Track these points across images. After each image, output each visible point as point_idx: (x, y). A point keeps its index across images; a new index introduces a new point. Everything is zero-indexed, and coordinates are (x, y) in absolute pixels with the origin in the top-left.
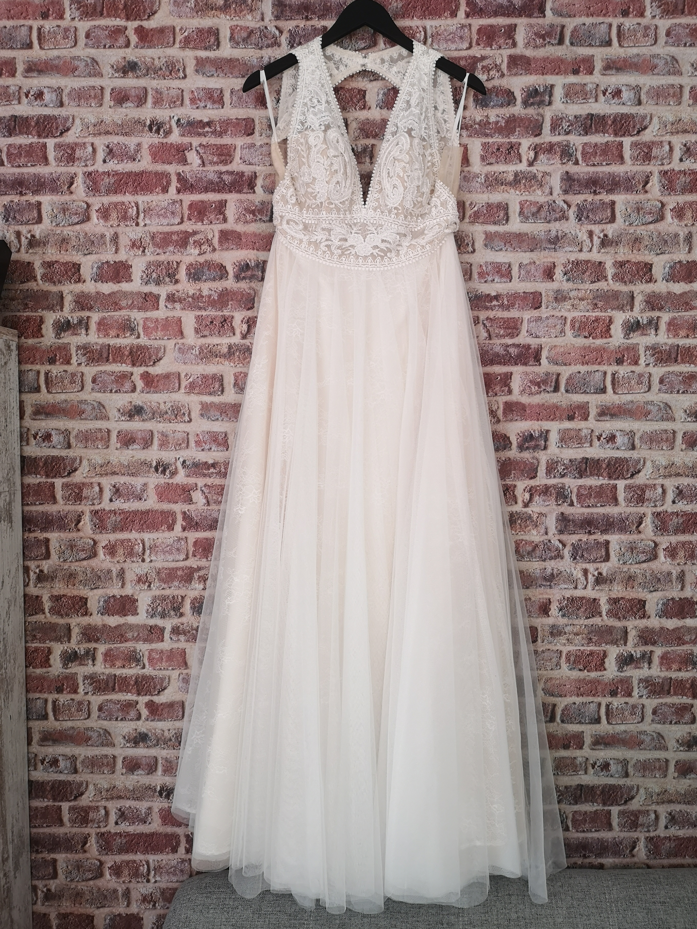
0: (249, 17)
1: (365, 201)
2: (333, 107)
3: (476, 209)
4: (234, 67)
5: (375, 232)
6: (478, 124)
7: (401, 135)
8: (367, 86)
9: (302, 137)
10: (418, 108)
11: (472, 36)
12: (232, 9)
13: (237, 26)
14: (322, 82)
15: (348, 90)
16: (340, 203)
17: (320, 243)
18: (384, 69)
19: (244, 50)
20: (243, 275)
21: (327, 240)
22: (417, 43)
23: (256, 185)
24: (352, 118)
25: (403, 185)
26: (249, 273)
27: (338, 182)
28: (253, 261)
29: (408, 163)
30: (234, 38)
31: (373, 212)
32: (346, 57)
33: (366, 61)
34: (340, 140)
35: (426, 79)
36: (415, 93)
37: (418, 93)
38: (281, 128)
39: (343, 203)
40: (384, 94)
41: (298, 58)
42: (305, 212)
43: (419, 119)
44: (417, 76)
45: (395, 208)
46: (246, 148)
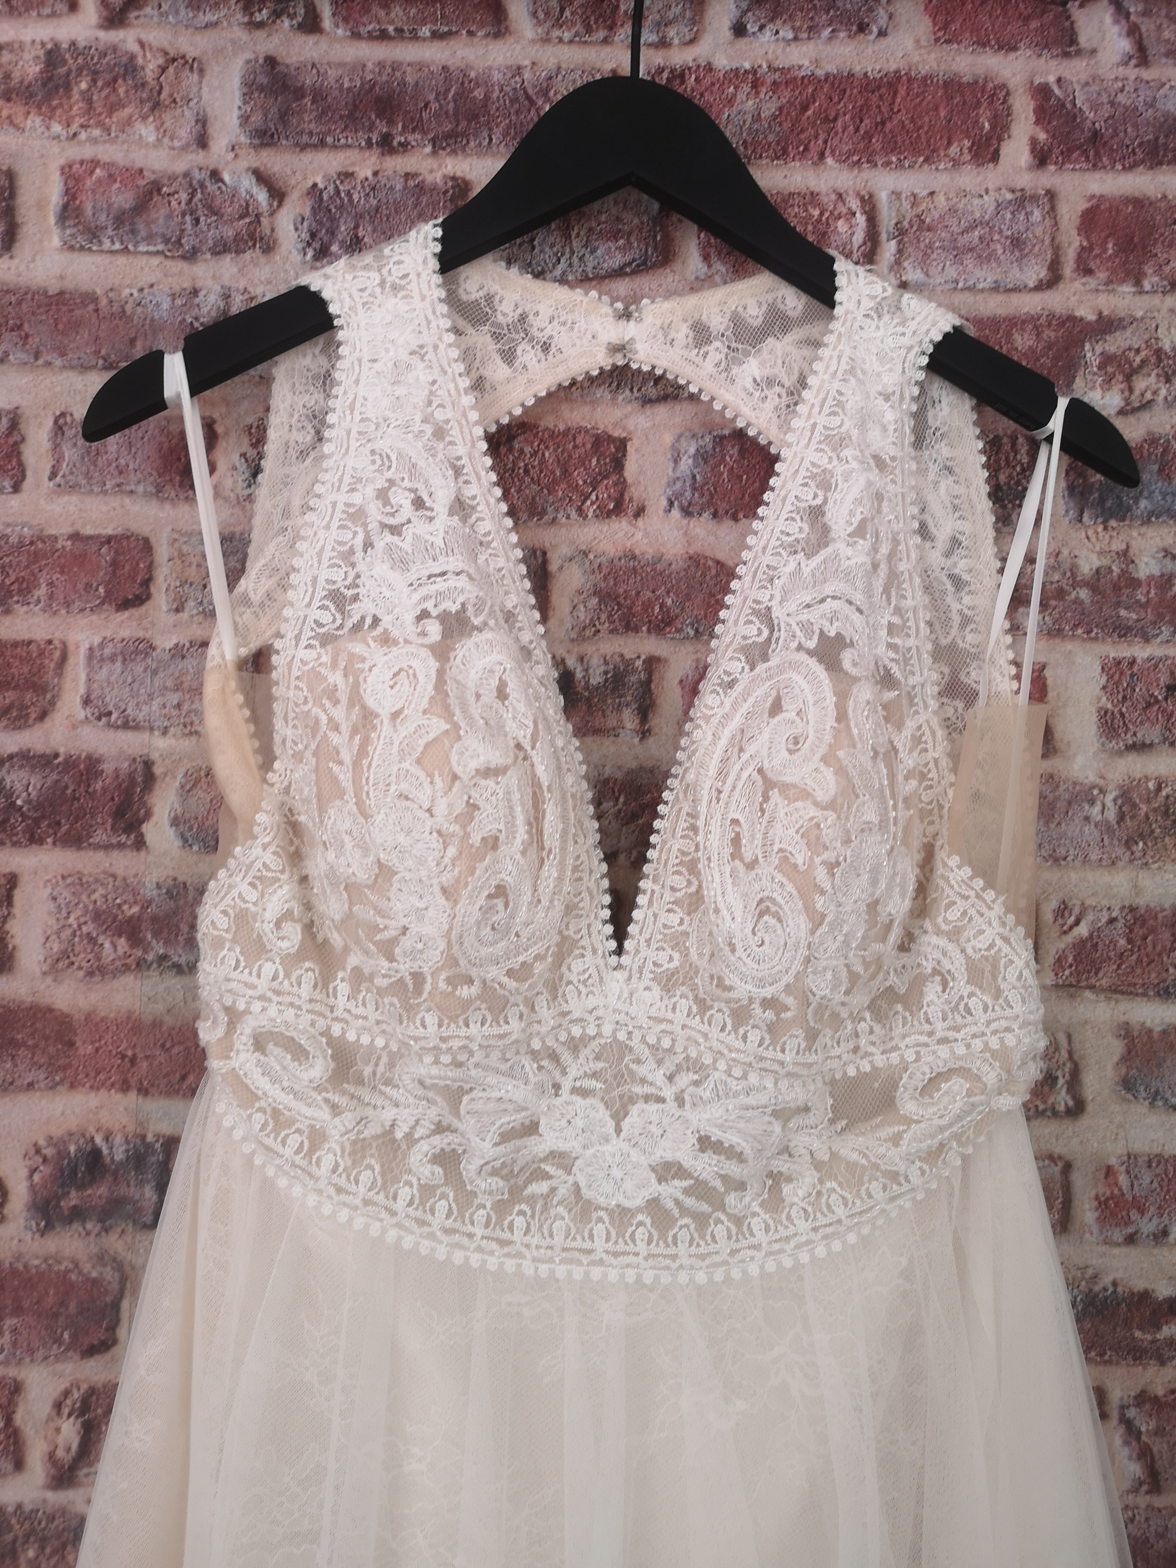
0: (147, 131)
1: (620, 935)
2: (486, 526)
3: (1083, 930)
4: (75, 325)
5: (668, 1093)
6: (1086, 584)
7: (794, 666)
8: (631, 424)
9: (334, 665)
10: (864, 545)
11: (1063, 238)
12: (76, 96)
13: (95, 163)
14: (440, 415)
15: (552, 435)
16: (510, 973)
17: (410, 1139)
18: (709, 366)
19: (121, 260)
20: (74, 1198)
21: (440, 1129)
22: (850, 266)
23: (148, 815)
24: (565, 550)
25: (809, 909)
26: (101, 1191)
27: (501, 891)
28: (118, 1140)
29: (831, 806)
30: (78, 212)
31: (657, 992)
32: (546, 311)
33: (630, 330)
34: (512, 688)
35: (890, 416)
36: (847, 477)
37: (862, 480)
38: (256, 598)
39: (520, 973)
40: (701, 456)
41: (332, 309)
42: (344, 989)
43: (868, 593)
44: (853, 401)
45: (767, 1003)
46: (112, 659)
